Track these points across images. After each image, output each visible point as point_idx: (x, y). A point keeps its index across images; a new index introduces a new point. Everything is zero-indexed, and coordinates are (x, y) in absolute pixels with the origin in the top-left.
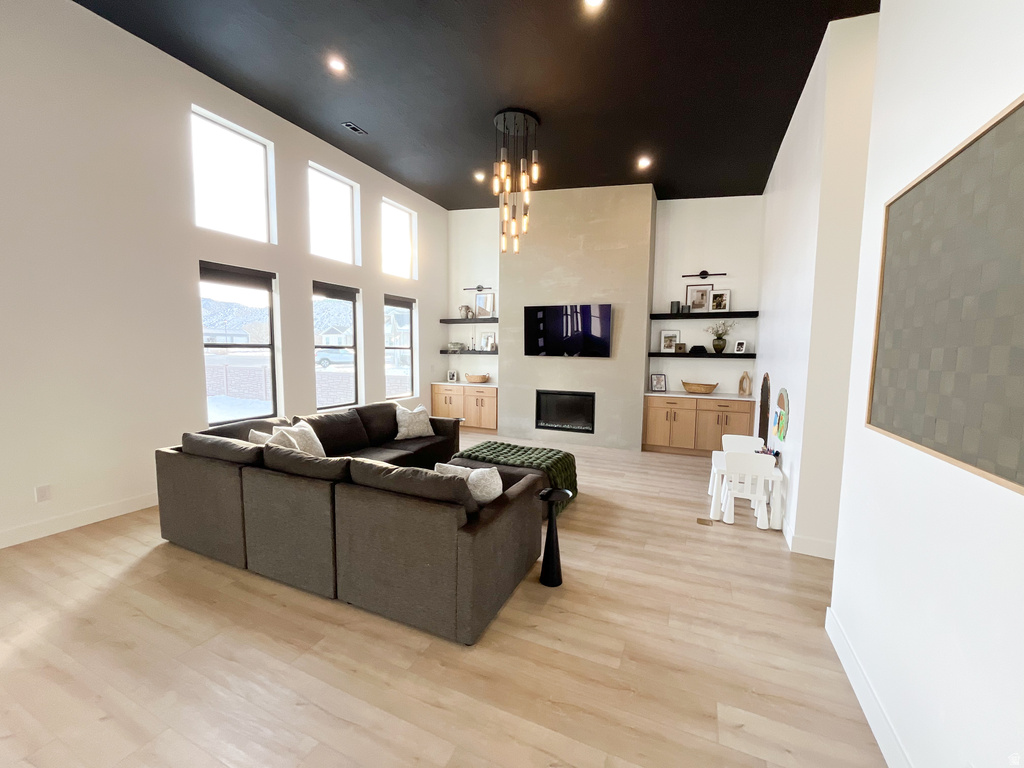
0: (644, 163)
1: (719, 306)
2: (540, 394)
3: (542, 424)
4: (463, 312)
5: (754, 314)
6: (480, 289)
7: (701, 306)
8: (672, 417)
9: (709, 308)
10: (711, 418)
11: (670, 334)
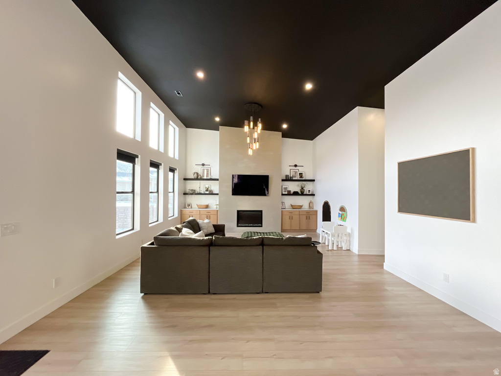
0: (285, 126)
1: (301, 177)
2: (238, 211)
3: (240, 225)
4: (196, 175)
5: (314, 180)
6: (203, 165)
7: (295, 177)
8: (291, 218)
9: (298, 177)
10: (304, 217)
11: (285, 187)
